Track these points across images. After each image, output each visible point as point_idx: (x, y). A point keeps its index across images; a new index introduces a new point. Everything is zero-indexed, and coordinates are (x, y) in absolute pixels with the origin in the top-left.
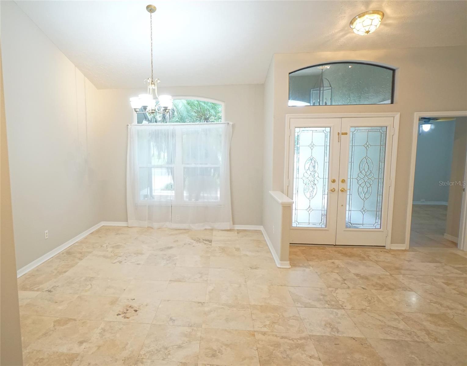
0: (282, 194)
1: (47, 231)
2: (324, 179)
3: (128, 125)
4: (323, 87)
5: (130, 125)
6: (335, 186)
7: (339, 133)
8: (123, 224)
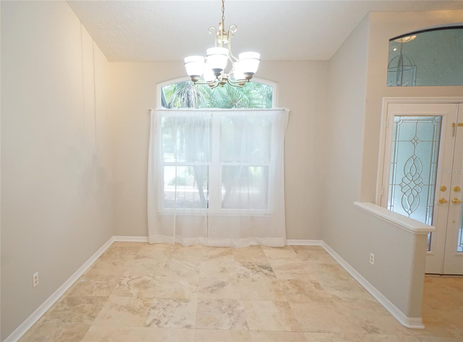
0: (374, 204)
1: (36, 274)
2: (429, 187)
3: (150, 110)
4: (402, 66)
5: (154, 110)
6: (445, 195)
7: (454, 125)
8: (142, 239)
